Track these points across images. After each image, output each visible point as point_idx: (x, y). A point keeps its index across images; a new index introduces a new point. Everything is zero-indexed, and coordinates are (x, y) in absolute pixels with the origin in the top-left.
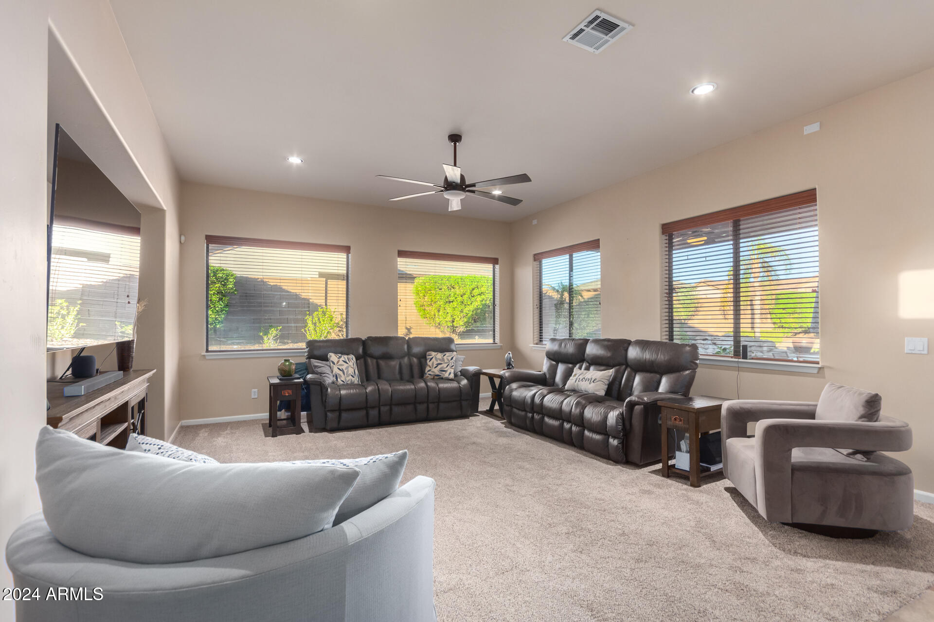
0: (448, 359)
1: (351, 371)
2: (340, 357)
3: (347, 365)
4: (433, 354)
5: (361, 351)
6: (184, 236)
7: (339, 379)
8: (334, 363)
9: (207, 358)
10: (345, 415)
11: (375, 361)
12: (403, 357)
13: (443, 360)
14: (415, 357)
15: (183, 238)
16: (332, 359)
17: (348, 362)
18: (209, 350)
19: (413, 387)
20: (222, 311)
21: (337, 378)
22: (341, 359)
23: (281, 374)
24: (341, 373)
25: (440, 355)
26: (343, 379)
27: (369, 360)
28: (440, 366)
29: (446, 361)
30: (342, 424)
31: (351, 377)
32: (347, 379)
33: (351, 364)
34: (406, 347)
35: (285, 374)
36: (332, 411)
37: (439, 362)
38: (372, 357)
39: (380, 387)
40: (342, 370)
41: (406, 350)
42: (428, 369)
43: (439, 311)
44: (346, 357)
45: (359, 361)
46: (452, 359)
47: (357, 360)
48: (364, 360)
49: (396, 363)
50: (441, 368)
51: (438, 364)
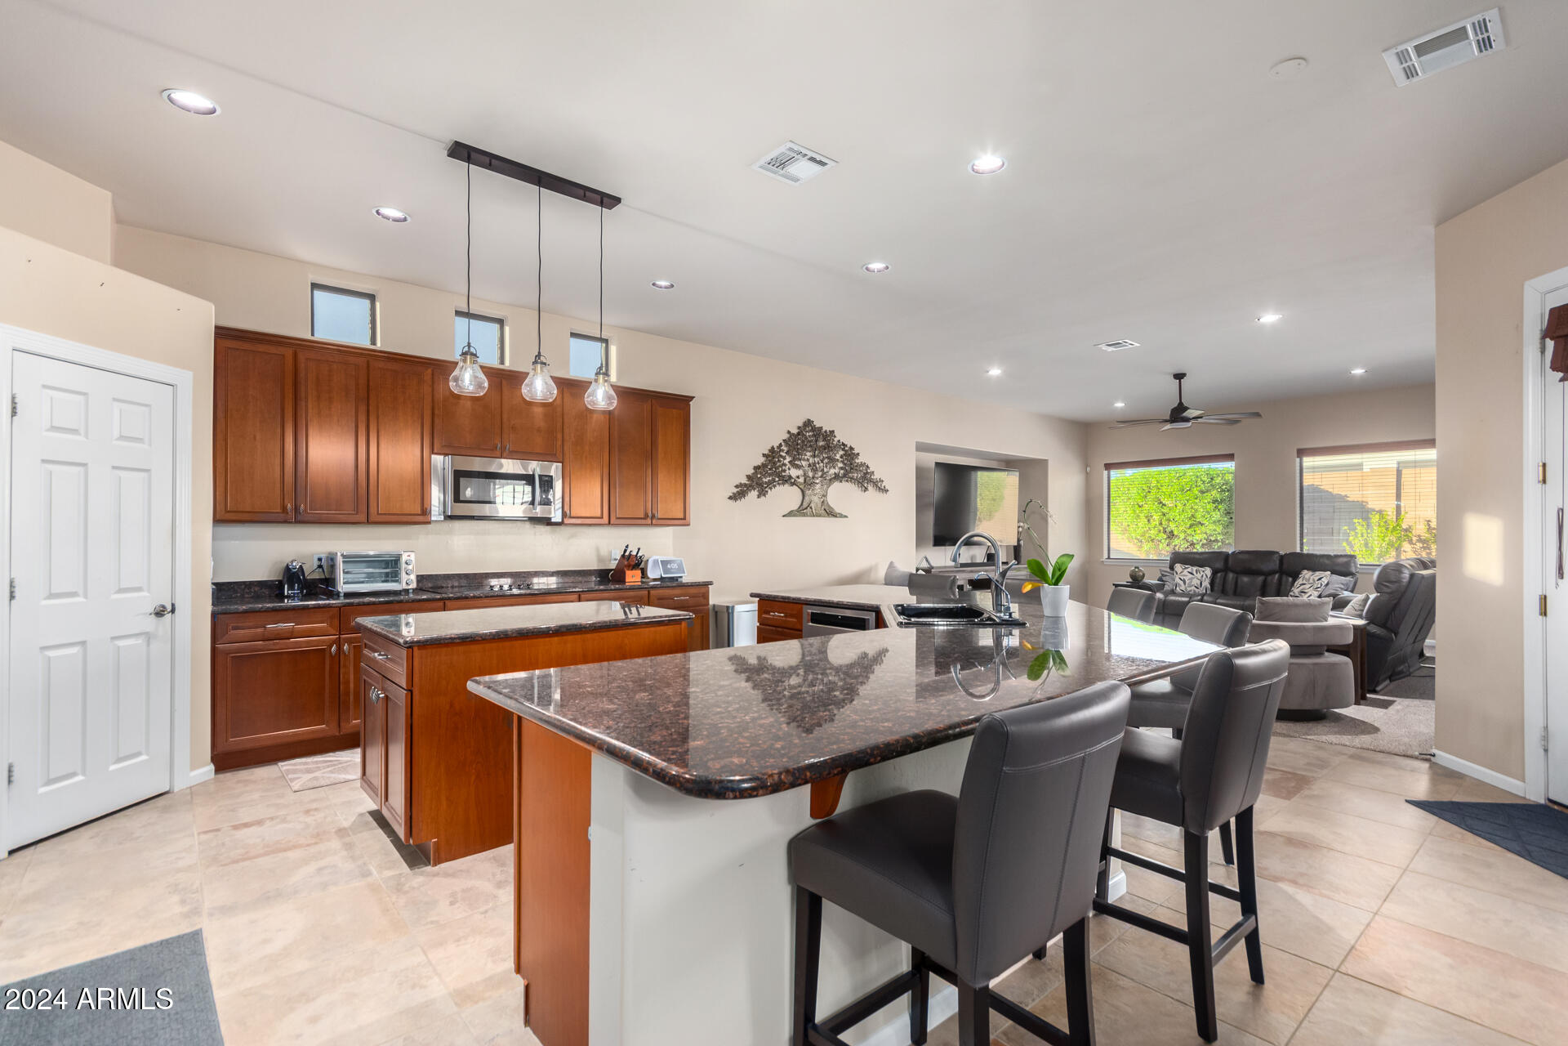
0: (1314, 580)
1: (1196, 582)
2: (1186, 568)
3: (1191, 576)
4: (1305, 572)
5: (1221, 565)
6: (1087, 464)
7: (1178, 588)
8: (1178, 573)
11: (1236, 575)
12: (1273, 573)
14: (1291, 576)
16: (1176, 569)
17: (1195, 573)
18: (1111, 557)
21: (1176, 587)
22: (1186, 571)
23: (1131, 578)
24: (1181, 583)
25: (1310, 574)
26: (1183, 588)
29: (1311, 581)
31: (1193, 588)
32: (1189, 589)
33: (1199, 576)
34: (1278, 562)
35: (1135, 578)
37: (1305, 582)
38: (1233, 571)
40: (1184, 582)
41: (1277, 566)
42: (1292, 589)
44: (1195, 568)
45: (1219, 575)
46: (1320, 579)
47: (1214, 573)
48: (1223, 574)
49: (1261, 579)
50: (1304, 589)
51: (1303, 585)
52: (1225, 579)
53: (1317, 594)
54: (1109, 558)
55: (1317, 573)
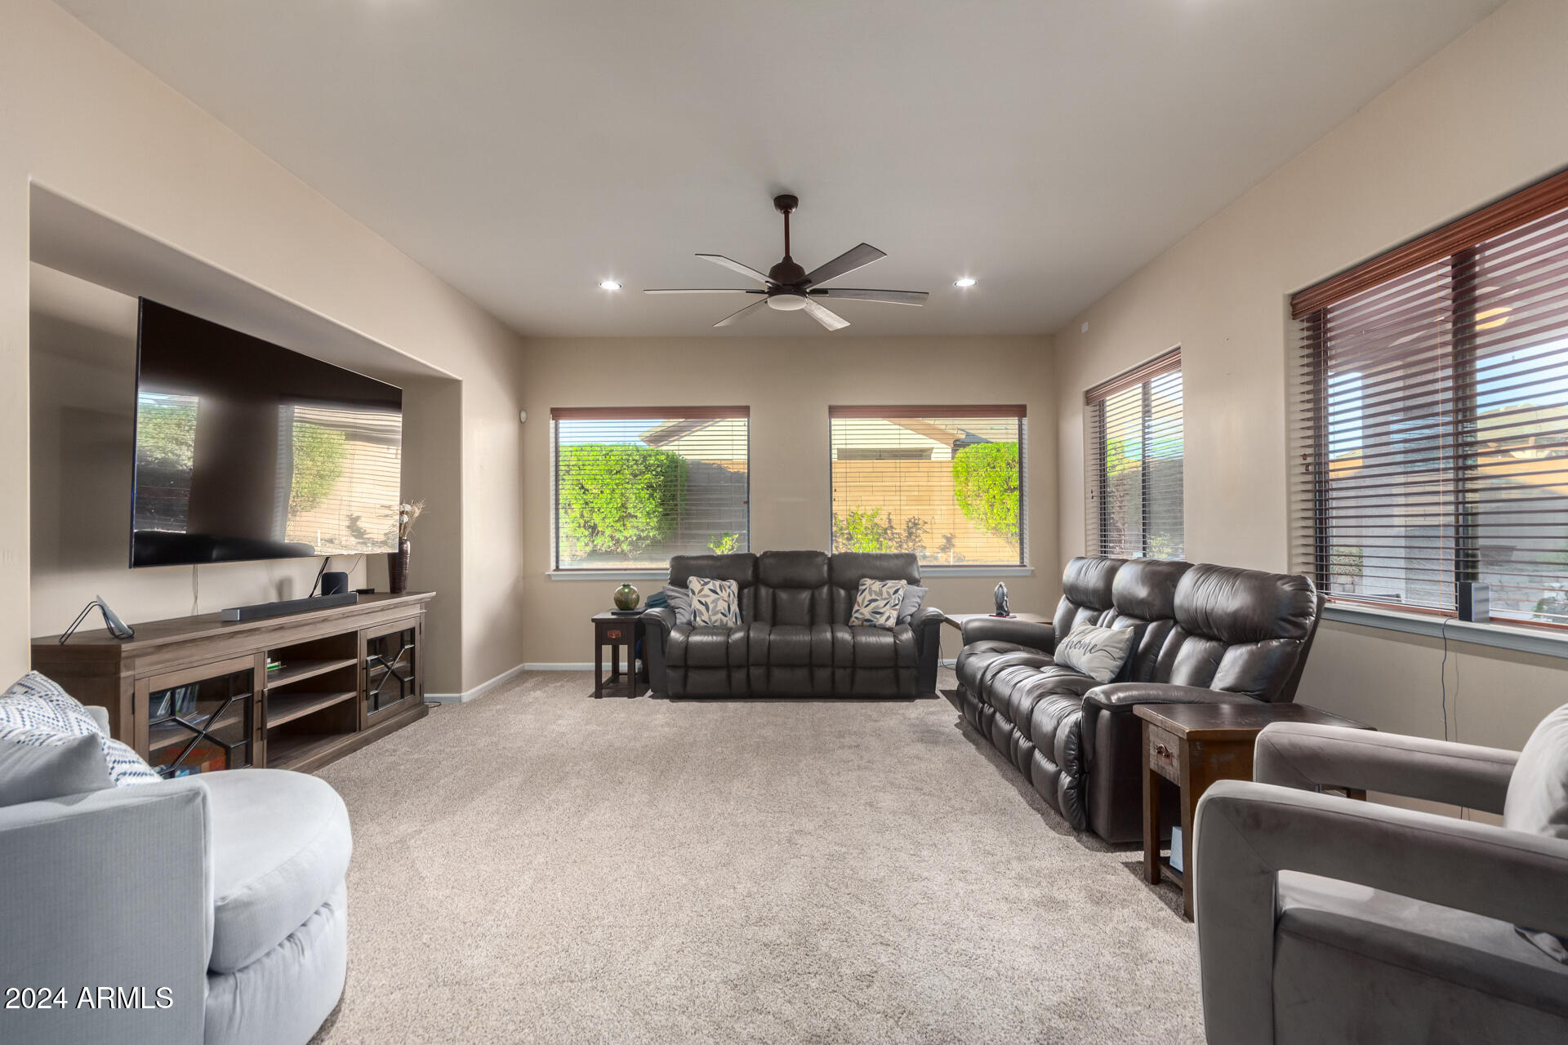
0: (888, 593)
1: (722, 606)
2: (706, 583)
3: (714, 596)
4: (868, 582)
5: (749, 574)
6: (525, 410)
7: (698, 619)
8: (693, 593)
9: (553, 578)
10: (694, 676)
11: (771, 590)
12: (819, 585)
13: (881, 593)
14: (843, 588)
15: (523, 415)
16: (691, 586)
17: (718, 591)
18: (561, 567)
19: (807, 638)
20: (654, 512)
21: (695, 617)
22: (706, 587)
23: (615, 605)
24: (703, 608)
25: (877, 585)
26: (705, 617)
27: (763, 591)
28: (873, 605)
29: (885, 595)
30: (689, 689)
31: (720, 616)
32: (714, 619)
34: (825, 568)
35: (624, 604)
36: (674, 667)
37: (874, 597)
38: (767, 585)
39: (752, 634)
40: (706, 605)
41: (826, 575)
42: (856, 608)
43: (992, 506)
44: (718, 583)
45: (746, 591)
46: (896, 592)
47: (741, 589)
48: (752, 589)
49: (805, 596)
50: (877, 607)
51: (871, 601)
52: (756, 596)
53: (895, 614)
54: (557, 567)
55: (890, 583)
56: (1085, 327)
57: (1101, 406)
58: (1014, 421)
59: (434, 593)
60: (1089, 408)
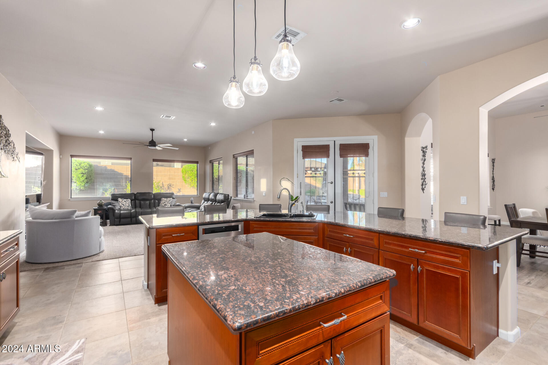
0: (168, 201)
1: (127, 205)
2: (123, 200)
3: (126, 203)
4: (163, 199)
5: (133, 198)
7: (121, 208)
8: (120, 202)
9: (71, 200)
10: (122, 220)
11: (139, 201)
12: (151, 200)
13: (166, 201)
14: (157, 200)
15: (61, 156)
16: (119, 200)
17: (126, 201)
18: (72, 197)
19: (150, 210)
21: (121, 207)
22: (123, 201)
23: (98, 205)
24: (123, 205)
25: (165, 199)
26: (123, 207)
27: (137, 201)
28: (165, 203)
30: (121, 223)
31: (127, 207)
32: (125, 208)
33: (128, 202)
34: (153, 196)
35: (100, 205)
36: (117, 218)
37: (165, 202)
38: (138, 200)
39: (137, 210)
41: (153, 197)
42: (160, 204)
44: (126, 200)
45: (132, 202)
46: (170, 200)
47: (131, 201)
48: (134, 201)
49: (148, 202)
50: (165, 204)
51: (164, 203)
52: (135, 203)
53: (170, 205)
54: (71, 198)
55: (168, 199)
56: (210, 148)
57: (213, 164)
58: (196, 164)
59: (49, 203)
60: (210, 164)
